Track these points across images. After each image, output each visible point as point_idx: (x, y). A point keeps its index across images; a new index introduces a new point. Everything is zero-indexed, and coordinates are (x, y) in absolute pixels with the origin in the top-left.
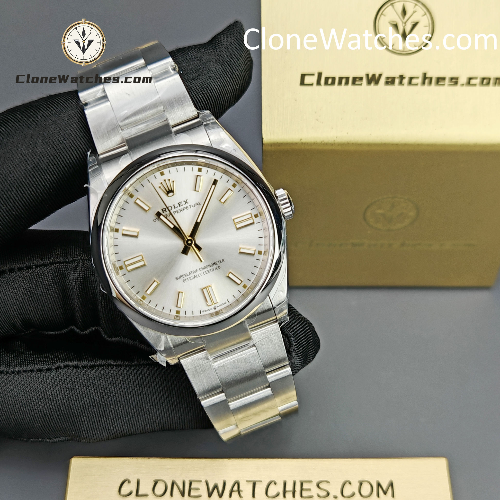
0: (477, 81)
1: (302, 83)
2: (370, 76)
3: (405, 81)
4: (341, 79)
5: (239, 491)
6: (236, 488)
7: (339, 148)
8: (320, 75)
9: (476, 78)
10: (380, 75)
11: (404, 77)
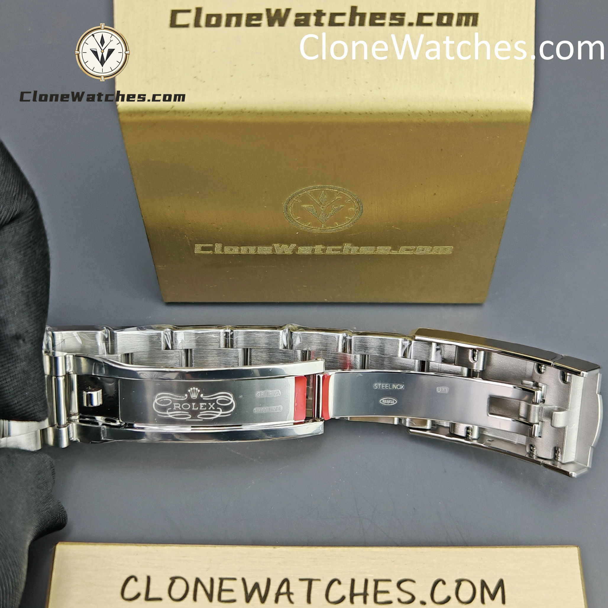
0: (433, 19)
1: (173, 24)
2: (273, 12)
3: (325, 20)
4: (229, 16)
7: (230, 119)
8: (199, 11)
9: (431, 14)
10: (288, 10)
11: (324, 12)
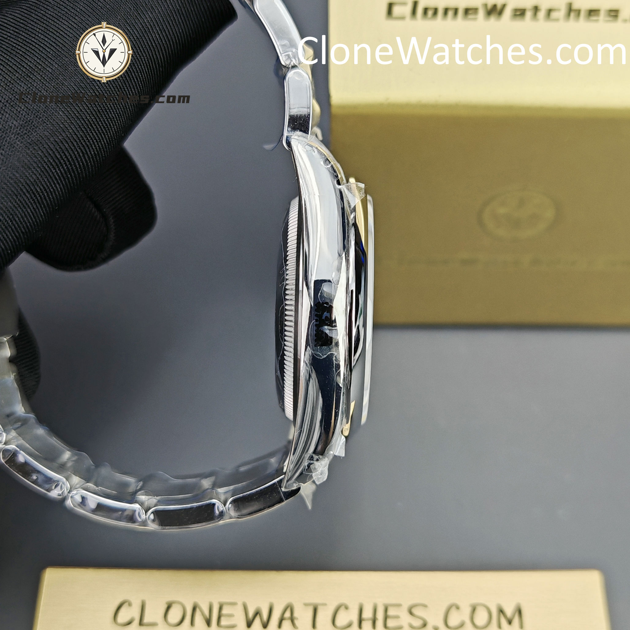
5: (292, 619)
6: (288, 614)
